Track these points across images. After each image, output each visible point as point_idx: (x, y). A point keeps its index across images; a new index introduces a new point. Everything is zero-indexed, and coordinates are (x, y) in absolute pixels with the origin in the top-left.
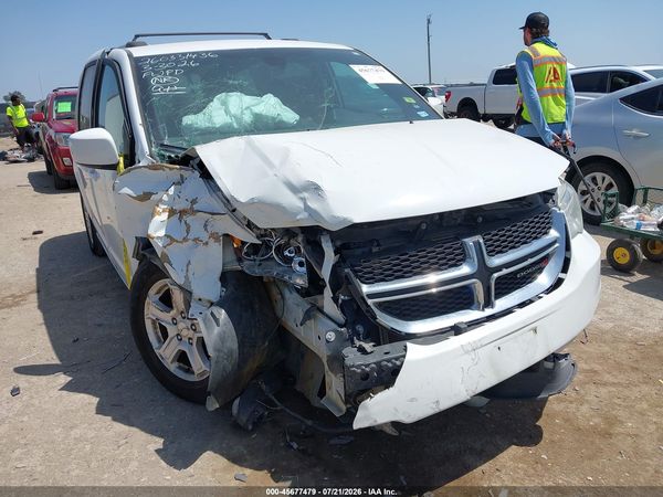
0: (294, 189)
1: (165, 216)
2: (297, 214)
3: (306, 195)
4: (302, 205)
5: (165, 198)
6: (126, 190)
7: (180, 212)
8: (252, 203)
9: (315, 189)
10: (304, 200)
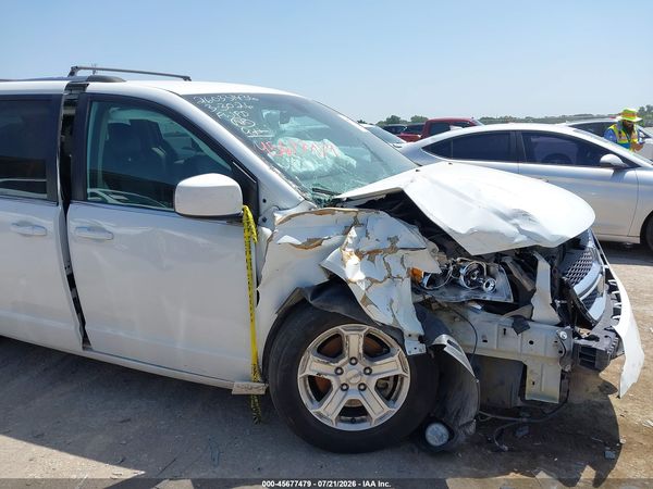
0: (506, 218)
1: (355, 259)
2: (514, 238)
3: (516, 221)
4: (517, 230)
5: (350, 241)
6: (287, 239)
7: (369, 253)
8: (472, 233)
9: (525, 215)
10: (516, 225)
